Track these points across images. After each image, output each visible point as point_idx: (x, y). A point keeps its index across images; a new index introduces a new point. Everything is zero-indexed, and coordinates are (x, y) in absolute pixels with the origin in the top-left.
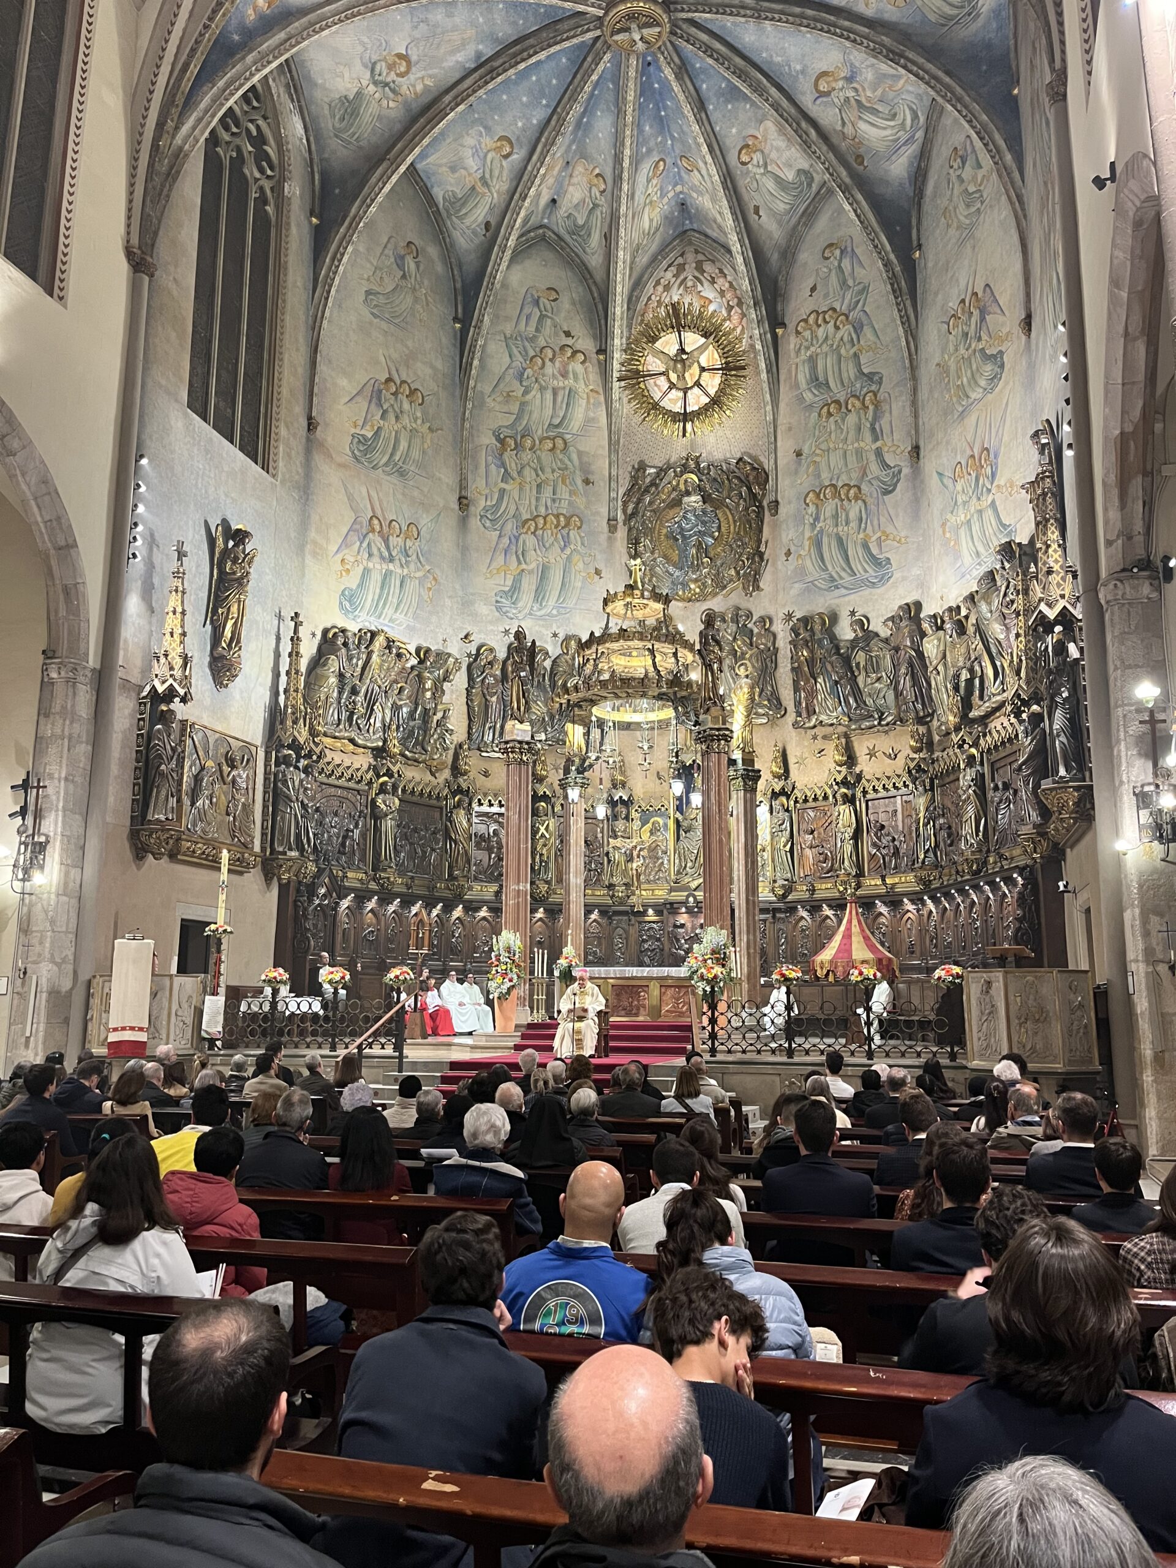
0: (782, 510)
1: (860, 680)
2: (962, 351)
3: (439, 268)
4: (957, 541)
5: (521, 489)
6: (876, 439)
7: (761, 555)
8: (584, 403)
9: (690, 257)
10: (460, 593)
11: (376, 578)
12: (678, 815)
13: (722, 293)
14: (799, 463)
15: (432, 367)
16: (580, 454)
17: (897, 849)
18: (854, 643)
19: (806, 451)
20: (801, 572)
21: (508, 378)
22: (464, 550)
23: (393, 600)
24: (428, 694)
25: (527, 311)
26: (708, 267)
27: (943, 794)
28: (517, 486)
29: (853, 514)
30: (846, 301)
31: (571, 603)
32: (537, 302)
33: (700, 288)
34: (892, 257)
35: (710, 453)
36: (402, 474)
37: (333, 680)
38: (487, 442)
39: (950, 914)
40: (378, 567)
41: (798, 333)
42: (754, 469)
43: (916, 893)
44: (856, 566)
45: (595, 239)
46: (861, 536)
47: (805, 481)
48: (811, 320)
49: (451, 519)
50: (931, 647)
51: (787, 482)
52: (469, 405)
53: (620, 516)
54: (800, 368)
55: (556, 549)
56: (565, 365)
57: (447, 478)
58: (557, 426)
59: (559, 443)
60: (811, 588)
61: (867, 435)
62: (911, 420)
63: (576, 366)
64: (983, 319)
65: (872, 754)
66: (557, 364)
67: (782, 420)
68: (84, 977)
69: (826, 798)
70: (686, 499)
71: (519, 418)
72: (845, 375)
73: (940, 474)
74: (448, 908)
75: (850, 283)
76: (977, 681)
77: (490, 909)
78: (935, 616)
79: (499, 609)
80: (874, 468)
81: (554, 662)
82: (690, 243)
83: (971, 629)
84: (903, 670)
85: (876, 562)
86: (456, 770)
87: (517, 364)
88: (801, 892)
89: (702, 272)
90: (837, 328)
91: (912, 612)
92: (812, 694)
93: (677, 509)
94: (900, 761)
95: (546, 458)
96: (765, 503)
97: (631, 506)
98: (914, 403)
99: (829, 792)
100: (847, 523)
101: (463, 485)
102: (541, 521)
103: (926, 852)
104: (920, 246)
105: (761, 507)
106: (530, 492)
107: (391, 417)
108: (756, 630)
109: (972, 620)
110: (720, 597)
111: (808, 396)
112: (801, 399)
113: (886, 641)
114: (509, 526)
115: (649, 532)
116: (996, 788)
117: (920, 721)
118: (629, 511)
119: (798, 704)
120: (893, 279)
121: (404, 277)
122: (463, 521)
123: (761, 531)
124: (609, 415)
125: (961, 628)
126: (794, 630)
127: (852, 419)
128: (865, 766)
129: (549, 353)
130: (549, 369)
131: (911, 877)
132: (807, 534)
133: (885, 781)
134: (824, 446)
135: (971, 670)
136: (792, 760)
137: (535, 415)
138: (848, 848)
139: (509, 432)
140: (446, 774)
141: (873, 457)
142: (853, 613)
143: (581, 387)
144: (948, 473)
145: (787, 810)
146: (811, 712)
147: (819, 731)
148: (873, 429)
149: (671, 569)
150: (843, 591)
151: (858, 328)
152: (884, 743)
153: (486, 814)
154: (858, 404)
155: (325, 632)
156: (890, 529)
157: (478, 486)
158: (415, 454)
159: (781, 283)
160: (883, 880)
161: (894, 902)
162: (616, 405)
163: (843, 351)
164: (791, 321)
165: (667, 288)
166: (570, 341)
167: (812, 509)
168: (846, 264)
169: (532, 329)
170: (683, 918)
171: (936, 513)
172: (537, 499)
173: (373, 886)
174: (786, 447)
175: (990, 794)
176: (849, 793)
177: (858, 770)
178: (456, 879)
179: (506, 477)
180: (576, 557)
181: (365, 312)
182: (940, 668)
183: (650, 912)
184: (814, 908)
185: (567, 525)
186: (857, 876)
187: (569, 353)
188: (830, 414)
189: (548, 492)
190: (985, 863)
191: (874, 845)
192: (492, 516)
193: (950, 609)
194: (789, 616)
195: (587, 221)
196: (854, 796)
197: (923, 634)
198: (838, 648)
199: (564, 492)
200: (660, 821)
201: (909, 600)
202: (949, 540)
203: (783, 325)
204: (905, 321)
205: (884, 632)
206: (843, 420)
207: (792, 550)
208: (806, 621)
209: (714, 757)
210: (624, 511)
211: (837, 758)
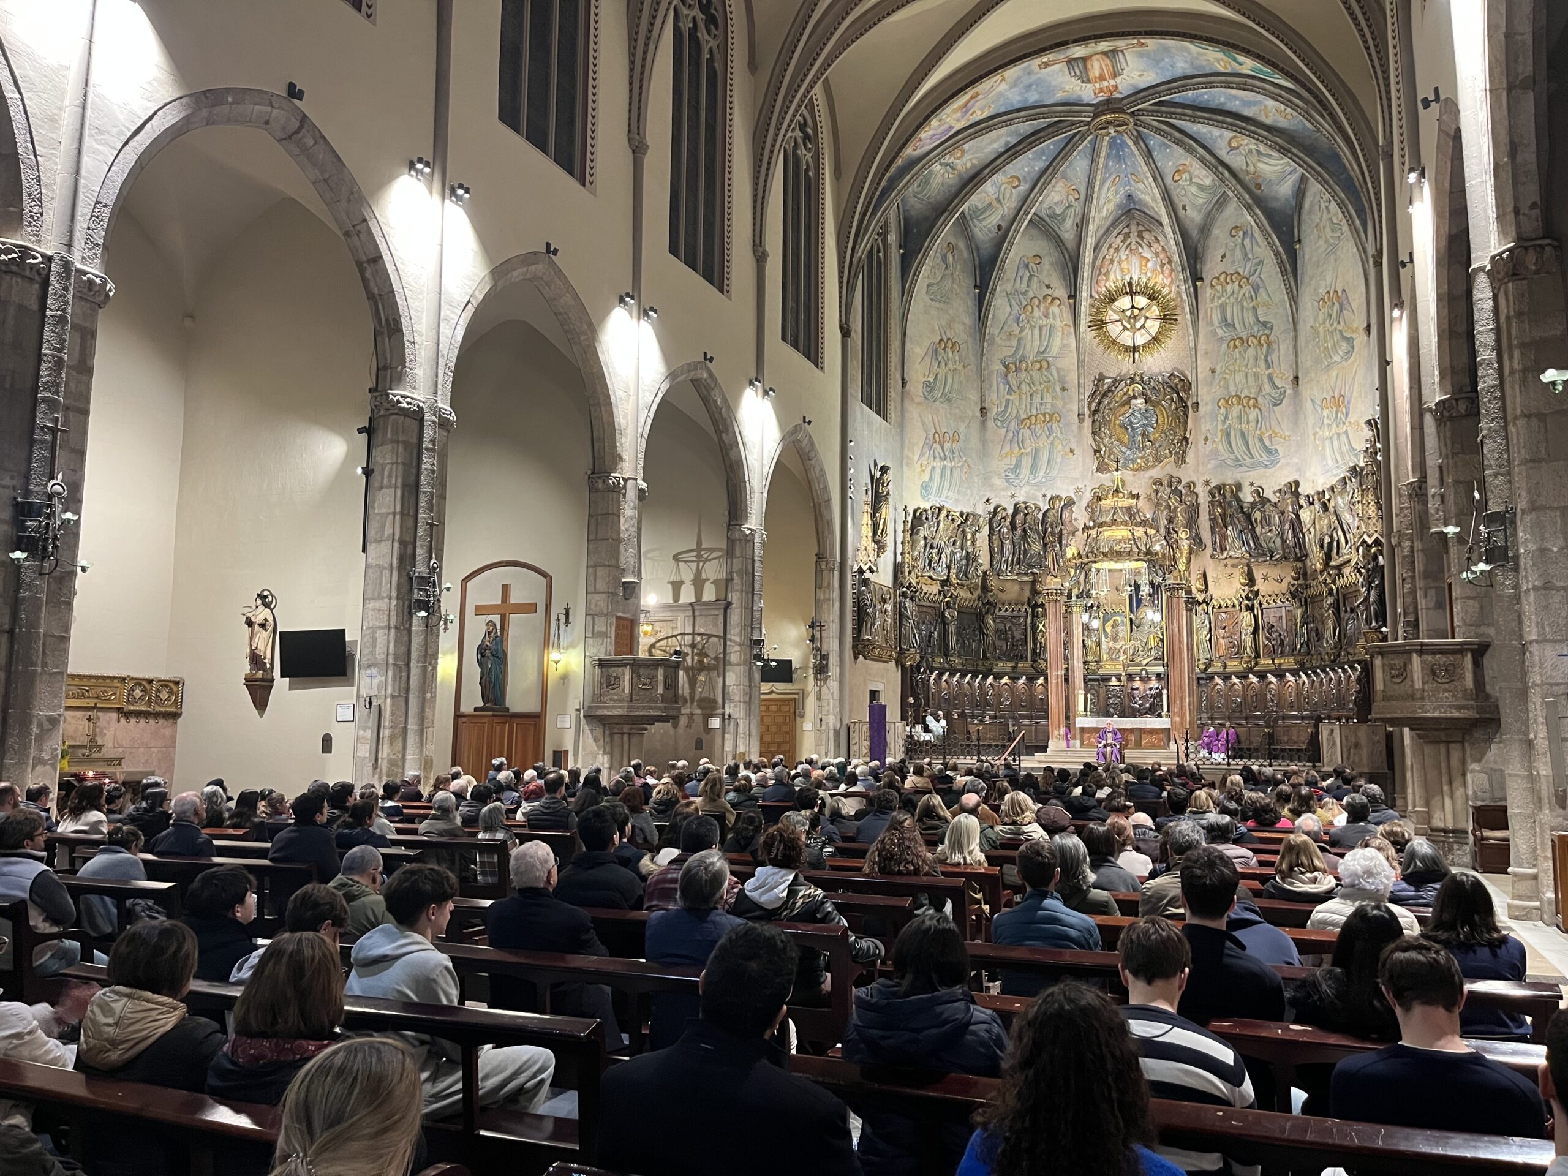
0: (1202, 409)
1: (1258, 530)
2: (1327, 325)
3: (965, 254)
4: (1323, 448)
5: (1020, 398)
6: (1269, 368)
7: (1186, 439)
8: (1060, 334)
9: (1133, 228)
10: (983, 472)
11: (938, 471)
12: (1132, 616)
13: (1157, 254)
14: (1214, 378)
15: (964, 324)
16: (1058, 370)
17: (1282, 642)
18: (1253, 505)
19: (1218, 369)
20: (1215, 453)
21: (1009, 322)
22: (984, 442)
23: (947, 484)
24: (969, 543)
25: (1020, 274)
26: (1146, 235)
27: (1313, 608)
28: (1017, 396)
29: (1252, 417)
30: (1247, 269)
31: (1054, 474)
32: (1027, 266)
33: (1141, 250)
34: (1280, 249)
35: (1150, 368)
36: (949, 400)
37: (922, 543)
38: (997, 368)
39: (1317, 684)
40: (938, 464)
41: (1212, 286)
42: (1181, 380)
43: (1294, 670)
44: (1255, 453)
45: (1069, 224)
46: (1258, 432)
47: (1217, 391)
48: (1222, 277)
49: (976, 425)
50: (1305, 515)
51: (1205, 390)
52: (986, 345)
53: (1087, 412)
54: (1214, 311)
55: (1044, 437)
56: (1047, 309)
57: (974, 397)
58: (1042, 353)
59: (1044, 364)
60: (1223, 464)
61: (1263, 365)
62: (1293, 357)
63: (1055, 309)
64: (1341, 311)
65: (1265, 578)
66: (1042, 308)
67: (1199, 346)
68: (846, 721)
69: (1234, 606)
70: (1133, 401)
71: (1017, 349)
72: (1246, 321)
73: (1313, 401)
74: (985, 678)
75: (1250, 256)
76: (1335, 544)
77: (1010, 678)
78: (1308, 496)
79: (1007, 481)
80: (1267, 388)
81: (1045, 514)
82: (1134, 218)
83: (1331, 510)
84: (1287, 527)
85: (1269, 451)
86: (985, 588)
87: (1015, 312)
88: (1217, 667)
89: (1142, 238)
90: (1241, 286)
91: (1294, 488)
92: (1224, 537)
93: (1127, 407)
94: (1285, 584)
95: (1036, 375)
96: (1189, 404)
97: (1094, 405)
98: (1295, 347)
99: (1236, 603)
100: (1248, 423)
101: (982, 401)
102: (1033, 419)
103: (1302, 644)
104: (1299, 241)
105: (1186, 406)
106: (1026, 400)
107: (943, 364)
108: (1184, 492)
109: (1332, 503)
110: (1158, 468)
111: (1220, 332)
112: (1214, 333)
113: (1275, 505)
114: (1013, 424)
115: (1107, 423)
116: (1346, 611)
117: (1298, 559)
118: (1093, 408)
119: (1214, 543)
120: (1281, 264)
121: (947, 268)
122: (983, 423)
123: (1186, 423)
124: (1078, 341)
125: (1325, 508)
126: (1210, 492)
127: (1251, 352)
128: (1260, 585)
129: (1036, 301)
130: (1036, 313)
131: (1291, 660)
132: (1220, 427)
133: (1274, 597)
134: (1231, 368)
135: (1331, 537)
136: (1210, 580)
137: (1028, 346)
138: (1250, 640)
139: (1011, 360)
140: (979, 592)
141: (1266, 380)
142: (1252, 484)
143: (1058, 323)
144: (1318, 402)
145: (1207, 613)
146: (1223, 549)
147: (1229, 562)
148: (1266, 361)
149: (1124, 449)
150: (1245, 469)
151: (1256, 289)
152: (1274, 572)
153: (1003, 617)
154: (1255, 342)
155: (915, 511)
156: (1277, 430)
157: (992, 398)
158: (956, 386)
159: (1200, 250)
160: (1273, 660)
161: (1280, 675)
162: (1082, 335)
163: (1245, 304)
164: (1208, 276)
165: (1117, 250)
166: (1049, 292)
167: (1223, 410)
168: (1247, 242)
169: (1024, 286)
170: (1137, 684)
171: (1310, 426)
172: (1031, 404)
173: (946, 666)
174: (1204, 365)
175: (1342, 614)
176: (1250, 604)
177: (1256, 589)
178: (987, 659)
179: (1010, 391)
180: (1057, 442)
181: (927, 299)
182: (1312, 530)
183: (1114, 679)
184: (1226, 678)
185: (1051, 420)
186: (1255, 658)
187: (1049, 299)
188: (1235, 347)
189: (1037, 398)
190: (1339, 655)
191: (1267, 638)
192: (1002, 419)
193: (1318, 493)
194: (1207, 483)
195: (1063, 213)
196: (1253, 605)
197: (1301, 507)
198: (1242, 508)
199: (1048, 398)
200: (1119, 619)
201: (1291, 479)
202: (1318, 446)
203: (1201, 279)
204: (1290, 292)
205: (1274, 499)
206: (1245, 351)
207: (1209, 437)
208: (1219, 488)
209: (1175, 600)
210: (1089, 407)
211: (1243, 581)
